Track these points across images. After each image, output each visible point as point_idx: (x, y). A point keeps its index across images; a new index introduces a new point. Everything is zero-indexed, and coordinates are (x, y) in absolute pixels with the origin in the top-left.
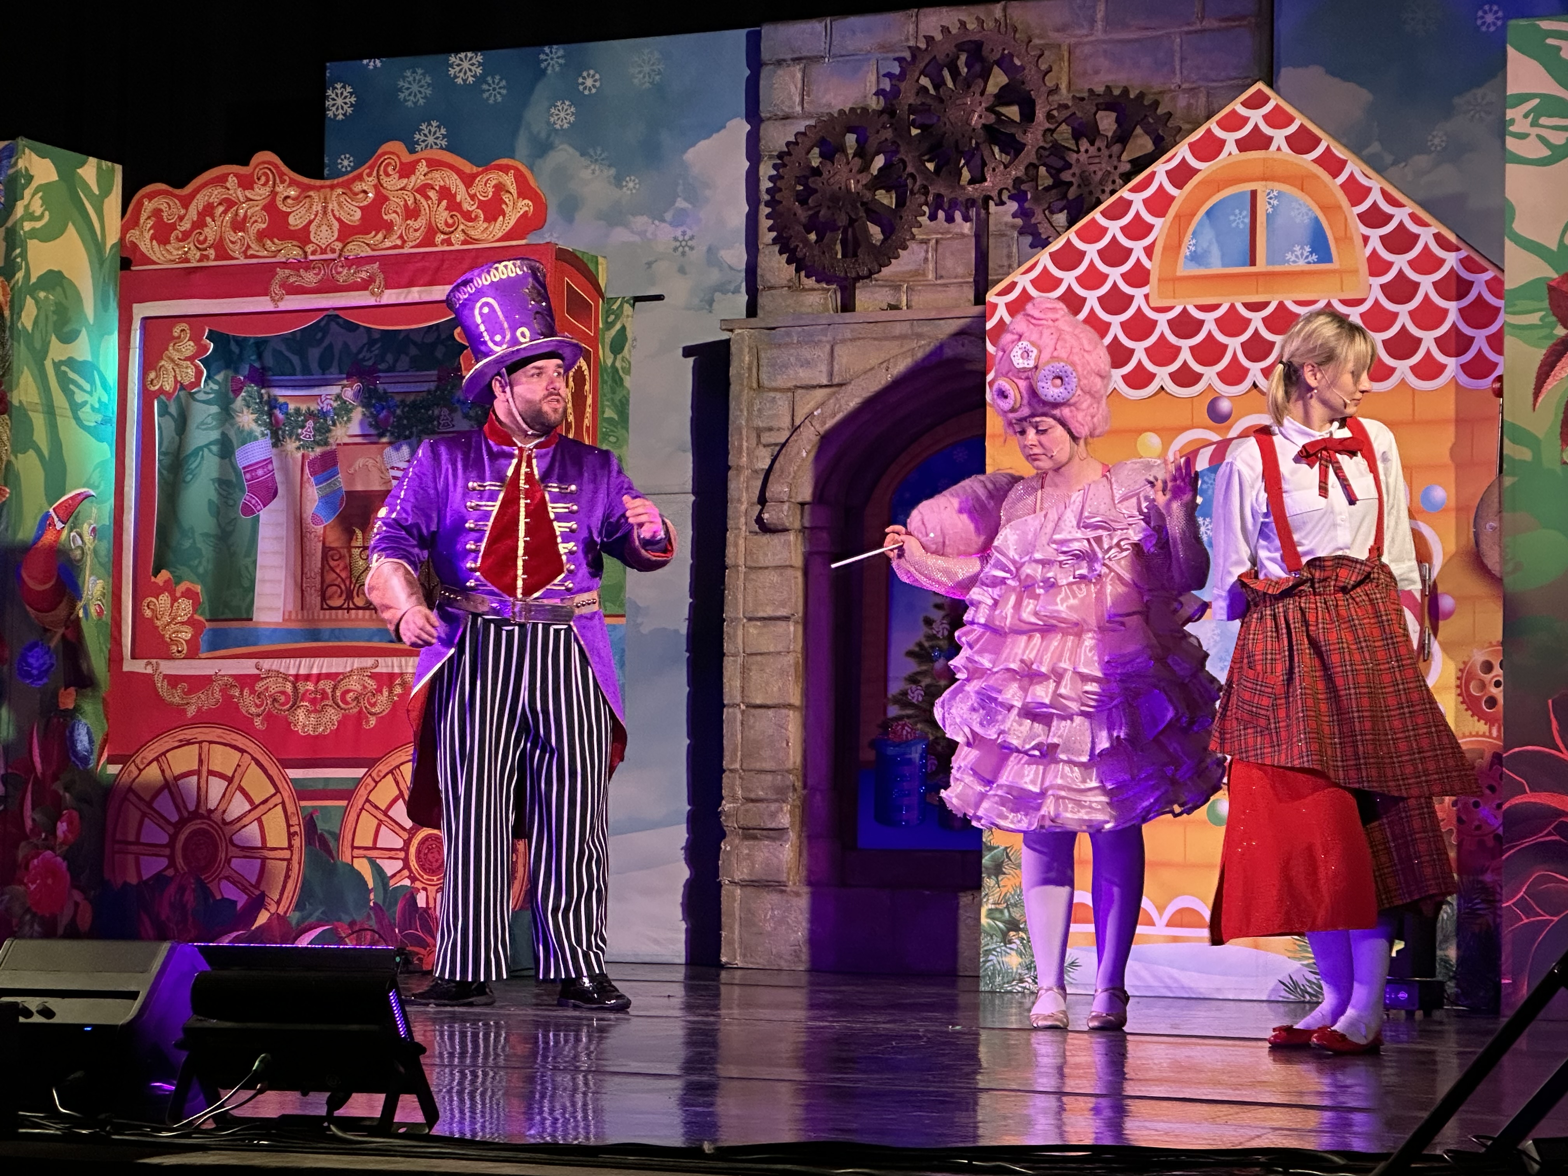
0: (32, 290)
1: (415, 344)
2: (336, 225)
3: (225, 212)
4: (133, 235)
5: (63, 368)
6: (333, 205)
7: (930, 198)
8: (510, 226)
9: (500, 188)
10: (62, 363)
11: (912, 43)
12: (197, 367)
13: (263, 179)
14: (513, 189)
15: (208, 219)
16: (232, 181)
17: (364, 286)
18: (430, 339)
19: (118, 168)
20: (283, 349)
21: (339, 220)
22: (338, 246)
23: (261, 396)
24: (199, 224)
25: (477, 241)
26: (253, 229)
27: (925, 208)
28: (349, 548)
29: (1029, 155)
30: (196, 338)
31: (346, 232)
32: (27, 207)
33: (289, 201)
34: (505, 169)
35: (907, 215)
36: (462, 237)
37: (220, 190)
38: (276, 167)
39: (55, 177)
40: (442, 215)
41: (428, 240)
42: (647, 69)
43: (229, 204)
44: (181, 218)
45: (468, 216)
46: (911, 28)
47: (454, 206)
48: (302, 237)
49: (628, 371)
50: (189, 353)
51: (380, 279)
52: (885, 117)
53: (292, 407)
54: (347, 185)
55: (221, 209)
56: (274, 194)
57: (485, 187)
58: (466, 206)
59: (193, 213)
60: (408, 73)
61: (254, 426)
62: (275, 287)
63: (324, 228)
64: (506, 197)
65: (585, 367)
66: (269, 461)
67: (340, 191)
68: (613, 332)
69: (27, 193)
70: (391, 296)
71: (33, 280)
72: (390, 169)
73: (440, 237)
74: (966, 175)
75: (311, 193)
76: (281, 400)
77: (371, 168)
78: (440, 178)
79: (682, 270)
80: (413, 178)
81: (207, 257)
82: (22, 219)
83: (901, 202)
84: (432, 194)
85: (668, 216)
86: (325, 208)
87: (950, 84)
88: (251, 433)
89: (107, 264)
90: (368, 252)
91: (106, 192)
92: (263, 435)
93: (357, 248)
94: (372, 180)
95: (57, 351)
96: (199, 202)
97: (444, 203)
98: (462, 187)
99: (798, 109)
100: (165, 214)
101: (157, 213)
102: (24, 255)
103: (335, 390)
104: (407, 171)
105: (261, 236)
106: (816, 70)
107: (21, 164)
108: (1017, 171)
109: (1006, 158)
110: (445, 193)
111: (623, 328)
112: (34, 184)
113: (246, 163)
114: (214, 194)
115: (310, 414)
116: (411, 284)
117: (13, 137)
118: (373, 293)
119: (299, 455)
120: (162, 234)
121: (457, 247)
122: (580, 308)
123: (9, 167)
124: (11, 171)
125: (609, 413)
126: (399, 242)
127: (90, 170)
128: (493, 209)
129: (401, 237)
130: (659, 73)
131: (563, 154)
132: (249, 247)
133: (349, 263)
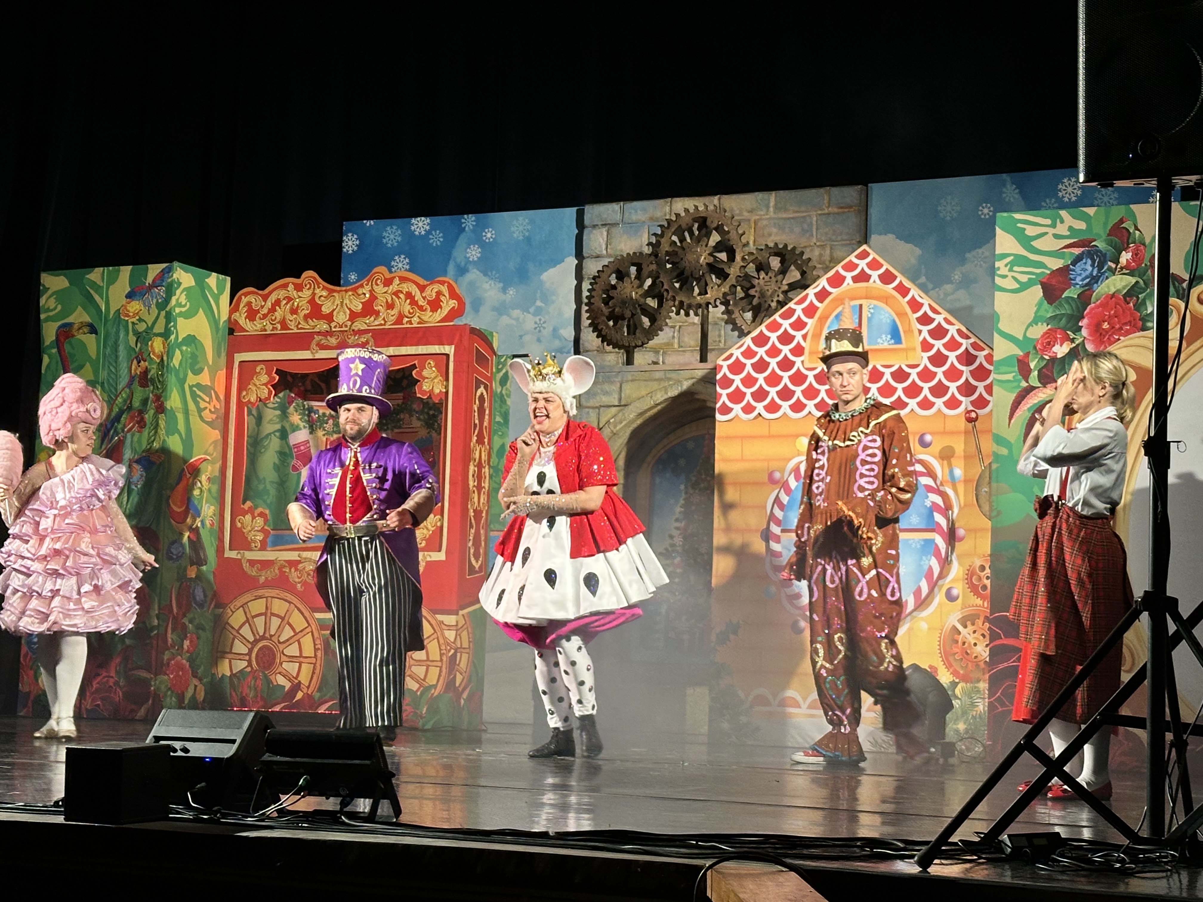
0: (179, 346)
2: (348, 312)
3: (286, 304)
4: (236, 316)
5: (194, 389)
6: (347, 301)
7: (677, 303)
8: (444, 315)
9: (439, 293)
10: (193, 386)
11: (668, 217)
12: (269, 389)
13: (308, 286)
14: (447, 295)
15: (277, 308)
16: (291, 287)
18: (399, 376)
19: (228, 279)
20: (316, 379)
21: (350, 309)
22: (349, 323)
23: (304, 406)
24: (272, 310)
25: (426, 322)
26: (302, 314)
27: (674, 308)
29: (731, 280)
30: (269, 373)
31: (354, 316)
32: (178, 299)
33: (322, 298)
34: (442, 283)
35: (663, 312)
36: (418, 320)
37: (284, 291)
38: (314, 278)
39: (193, 284)
40: (407, 308)
41: (399, 321)
42: (521, 228)
43: (289, 299)
44: (262, 307)
45: (421, 308)
46: (668, 209)
47: (414, 302)
48: (329, 318)
49: (509, 396)
50: (265, 381)
51: (372, 342)
52: (653, 258)
53: (321, 412)
54: (354, 290)
55: (285, 302)
56: (314, 294)
57: (431, 292)
58: (421, 302)
59: (269, 304)
60: (388, 228)
61: (300, 422)
62: (313, 346)
63: (342, 313)
64: (442, 298)
65: (485, 393)
66: (308, 442)
67: (350, 293)
68: (501, 374)
69: (178, 292)
71: (180, 340)
72: (378, 282)
73: (405, 320)
74: (697, 290)
75: (334, 294)
76: (315, 408)
77: (368, 281)
78: (407, 287)
79: (539, 340)
80: (391, 287)
81: (276, 329)
82: (175, 306)
83: (660, 304)
84: (401, 296)
85: (532, 310)
86: (342, 303)
87: (689, 240)
88: (298, 426)
89: (220, 332)
90: (365, 327)
91: (221, 291)
92: (305, 427)
93: (359, 325)
94: (368, 288)
95: (192, 379)
96: (273, 298)
97: (408, 301)
98: (418, 293)
99: (605, 252)
100: (253, 305)
102: (175, 326)
104: (388, 282)
105: (306, 317)
106: (614, 230)
107: (175, 276)
108: (725, 289)
109: (719, 282)
110: (409, 296)
111: (507, 372)
112: (182, 287)
113: (299, 277)
114: (281, 294)
116: (388, 346)
117: (171, 261)
119: (325, 439)
120: (252, 315)
121: (415, 325)
122: (482, 360)
123: (168, 278)
124: (170, 280)
125: (498, 419)
126: (383, 322)
127: (213, 279)
128: (435, 305)
129: (384, 319)
130: (528, 231)
131: (474, 274)
132: (299, 323)
133: (355, 333)
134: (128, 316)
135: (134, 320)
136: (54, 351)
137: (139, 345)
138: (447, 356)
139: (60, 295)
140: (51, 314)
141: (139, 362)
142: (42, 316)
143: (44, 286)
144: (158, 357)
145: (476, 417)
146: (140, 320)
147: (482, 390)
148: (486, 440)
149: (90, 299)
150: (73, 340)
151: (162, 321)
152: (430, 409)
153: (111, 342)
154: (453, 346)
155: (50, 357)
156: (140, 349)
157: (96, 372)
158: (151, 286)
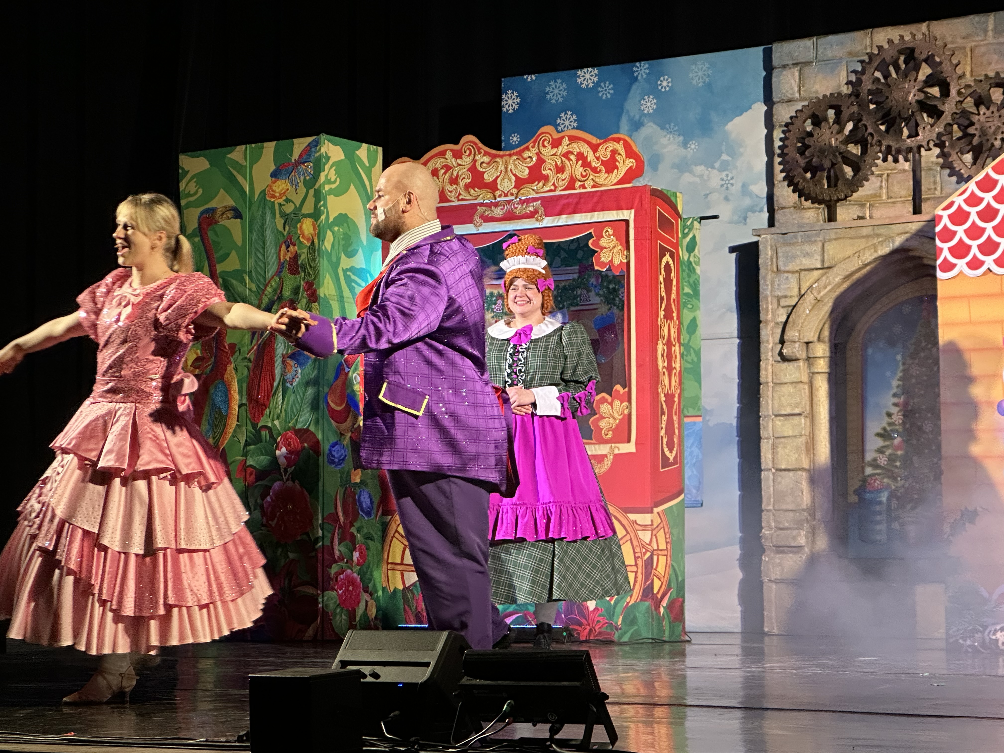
0: (330, 226)
1: (564, 250)
2: (513, 178)
3: (445, 173)
5: (348, 273)
6: (511, 166)
7: (883, 148)
8: (621, 176)
9: (614, 152)
10: (347, 270)
11: (869, 51)
13: (468, 152)
14: (623, 154)
16: (449, 154)
17: (531, 215)
18: (573, 247)
19: (380, 149)
21: (515, 175)
22: (515, 191)
25: (601, 185)
26: (462, 183)
27: (880, 155)
29: (946, 118)
31: (520, 183)
32: (327, 176)
33: (484, 165)
34: (617, 140)
35: (868, 159)
36: (592, 183)
37: (442, 160)
38: (474, 143)
39: (343, 157)
40: (579, 170)
41: (571, 186)
42: (700, 74)
43: (448, 168)
45: (595, 170)
46: (868, 41)
47: (586, 164)
48: (493, 187)
49: (698, 263)
51: (541, 211)
52: (853, 98)
54: (520, 153)
55: (443, 171)
56: (475, 161)
57: (605, 152)
58: (594, 164)
60: (552, 83)
62: (477, 219)
63: (506, 180)
64: (618, 157)
65: (671, 262)
67: (515, 157)
68: (688, 239)
69: (327, 167)
70: (548, 222)
71: (331, 220)
72: (546, 143)
73: (578, 184)
74: (906, 133)
75: (498, 160)
77: (534, 143)
78: (577, 147)
79: (727, 199)
80: (560, 148)
82: (324, 183)
83: (864, 151)
84: (572, 157)
85: (717, 165)
86: (506, 168)
87: (894, 76)
90: (533, 195)
91: (373, 163)
93: (527, 192)
94: (535, 150)
95: (345, 263)
97: (580, 162)
98: (591, 153)
99: (797, 95)
102: (325, 205)
104: (556, 143)
105: (467, 187)
106: (807, 70)
107: (323, 150)
109: (932, 121)
110: (581, 156)
111: (694, 237)
112: (331, 162)
113: (457, 142)
114: (438, 163)
116: (560, 214)
117: (318, 134)
118: (537, 220)
121: (589, 190)
122: (667, 225)
123: (316, 152)
124: (317, 155)
125: (687, 290)
126: (553, 188)
127: (363, 151)
128: (610, 165)
129: (554, 184)
130: (709, 76)
131: (650, 129)
132: (460, 194)
133: (522, 202)
134: (273, 196)
135: (281, 201)
137: (287, 228)
138: (627, 222)
139: (201, 178)
140: (192, 199)
141: (288, 247)
142: (183, 202)
143: (183, 169)
144: (308, 240)
145: (663, 289)
146: (288, 201)
147: (667, 258)
148: (675, 315)
149: (232, 179)
150: (216, 227)
151: (311, 200)
152: (610, 282)
153: (256, 227)
154: (633, 211)
156: (289, 233)
157: (242, 260)
158: (298, 163)
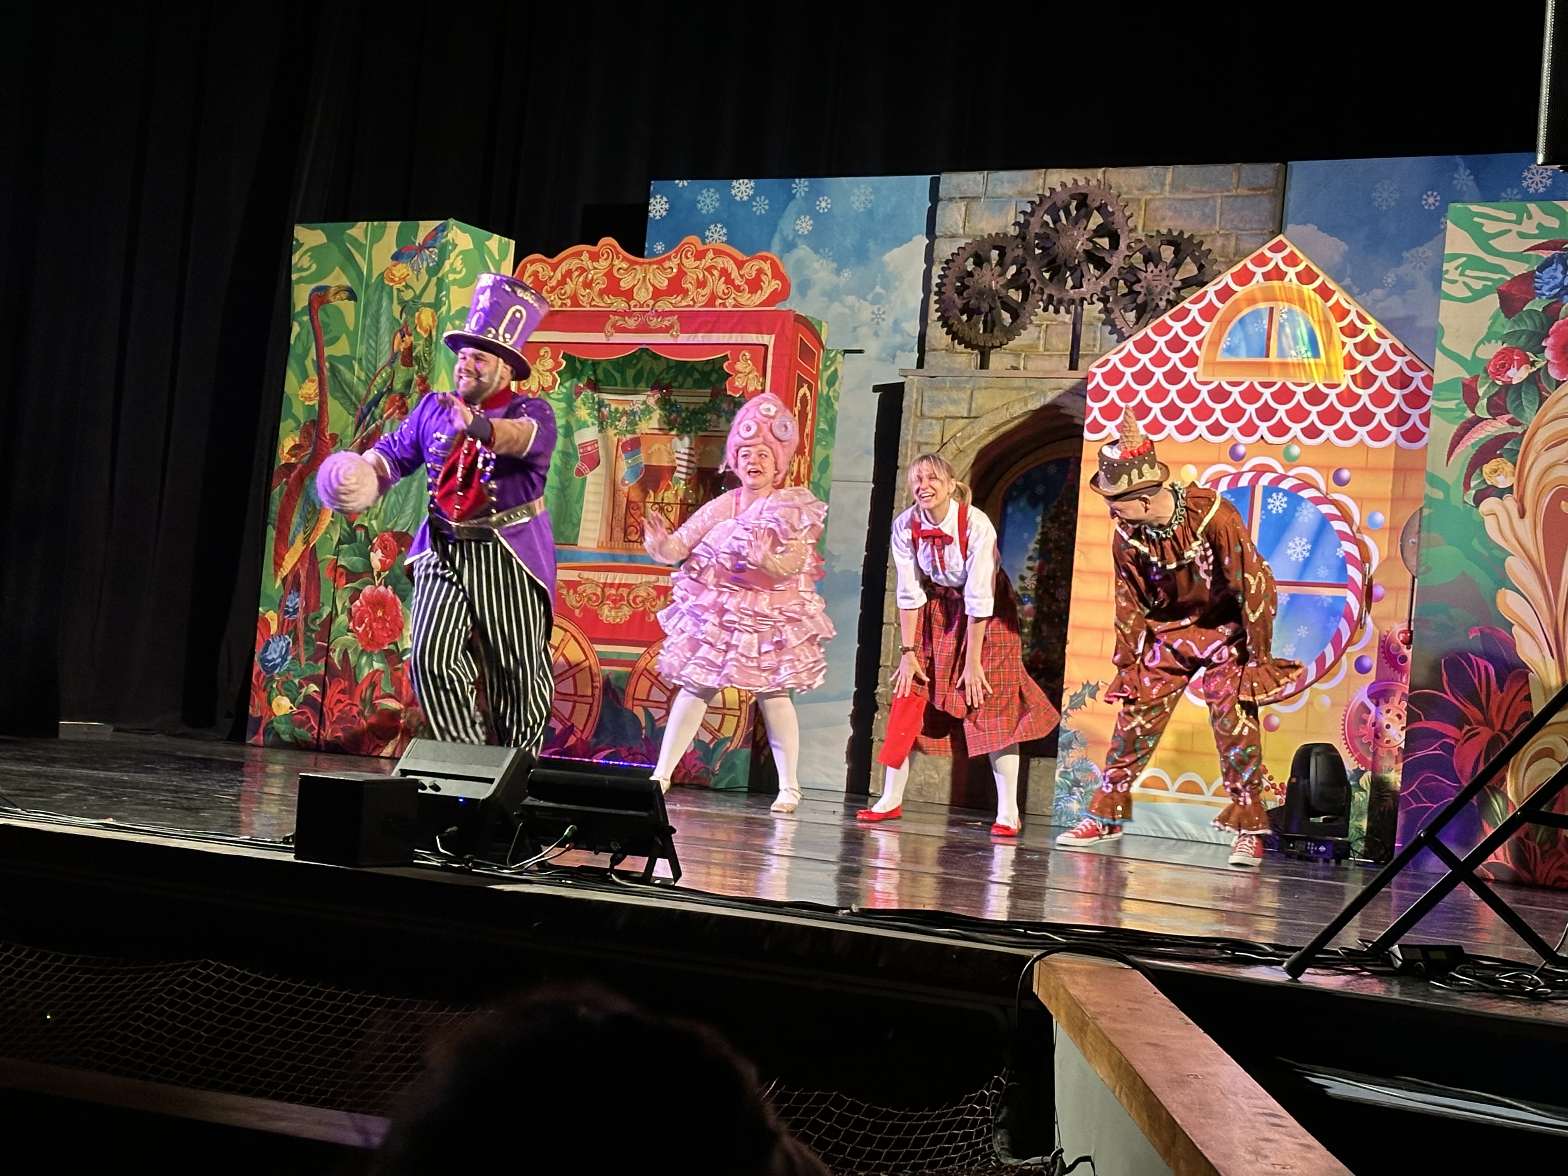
0: (451, 319)
1: (699, 370)
2: (651, 289)
3: (579, 276)
6: (650, 276)
7: (1045, 297)
8: (765, 297)
9: (760, 271)
11: (1040, 192)
12: (554, 376)
13: (606, 255)
14: (769, 273)
15: (568, 280)
16: (585, 256)
17: (667, 330)
18: (708, 368)
19: (513, 242)
20: (610, 368)
21: (653, 286)
22: (652, 302)
23: (594, 399)
24: (562, 282)
25: (743, 305)
26: (596, 289)
27: (1041, 303)
28: (645, 502)
29: (1113, 272)
30: (554, 357)
31: (657, 294)
32: (452, 264)
33: (622, 271)
34: (765, 259)
35: (1028, 307)
36: (733, 302)
37: (577, 261)
38: (615, 247)
39: (472, 247)
40: (721, 287)
41: (711, 302)
42: (862, 198)
43: (583, 270)
44: (551, 278)
45: (738, 289)
46: (1041, 181)
47: (729, 281)
48: (628, 295)
49: (837, 399)
50: (549, 367)
51: (677, 326)
52: (1019, 240)
53: (613, 407)
54: (660, 263)
55: (577, 273)
56: (612, 265)
57: (750, 268)
58: (737, 282)
59: (558, 275)
60: (704, 191)
61: (587, 418)
62: (608, 327)
63: (643, 290)
64: (764, 277)
65: (808, 394)
66: (596, 442)
67: (655, 266)
68: (829, 372)
69: (453, 255)
70: (684, 338)
71: (452, 312)
72: (689, 254)
73: (718, 301)
74: (1070, 283)
75: (636, 267)
76: (606, 402)
77: (677, 252)
78: (721, 262)
79: (876, 334)
80: (703, 261)
81: (565, 305)
82: (448, 272)
83: (1025, 298)
84: (715, 272)
85: (870, 297)
86: (644, 277)
87: (1064, 221)
88: (585, 422)
90: (670, 308)
91: (503, 258)
92: (593, 424)
93: (664, 305)
94: (676, 261)
96: (564, 268)
97: (723, 279)
98: (735, 270)
99: (961, 231)
100: (540, 275)
101: (535, 274)
102: (447, 296)
103: (642, 398)
104: (700, 256)
105: (601, 293)
106: (974, 205)
107: (450, 236)
108: (1105, 282)
109: (1098, 273)
110: (724, 272)
111: (836, 370)
112: (458, 250)
113: (595, 244)
114: (574, 263)
115: (625, 413)
116: (697, 331)
117: (446, 218)
118: (672, 335)
119: (616, 439)
121: (730, 309)
122: (808, 355)
123: (442, 238)
124: (443, 241)
125: (823, 426)
126: (691, 303)
127: (494, 242)
128: (755, 285)
129: (693, 299)
130: (871, 202)
131: (803, 251)
132: (593, 300)
133: (658, 314)
134: (392, 280)
135: (399, 286)
136: (306, 318)
137: (404, 316)
138: (766, 347)
139: (316, 252)
140: (304, 274)
141: (403, 336)
142: (294, 277)
143: (297, 240)
144: (425, 331)
146: (407, 287)
147: (805, 390)
148: (807, 450)
149: (350, 257)
150: (327, 306)
151: (432, 289)
153: (372, 311)
154: (773, 336)
155: (300, 324)
156: (406, 322)
157: (353, 346)
158: (422, 247)
